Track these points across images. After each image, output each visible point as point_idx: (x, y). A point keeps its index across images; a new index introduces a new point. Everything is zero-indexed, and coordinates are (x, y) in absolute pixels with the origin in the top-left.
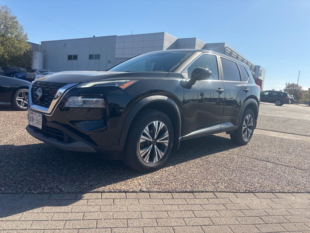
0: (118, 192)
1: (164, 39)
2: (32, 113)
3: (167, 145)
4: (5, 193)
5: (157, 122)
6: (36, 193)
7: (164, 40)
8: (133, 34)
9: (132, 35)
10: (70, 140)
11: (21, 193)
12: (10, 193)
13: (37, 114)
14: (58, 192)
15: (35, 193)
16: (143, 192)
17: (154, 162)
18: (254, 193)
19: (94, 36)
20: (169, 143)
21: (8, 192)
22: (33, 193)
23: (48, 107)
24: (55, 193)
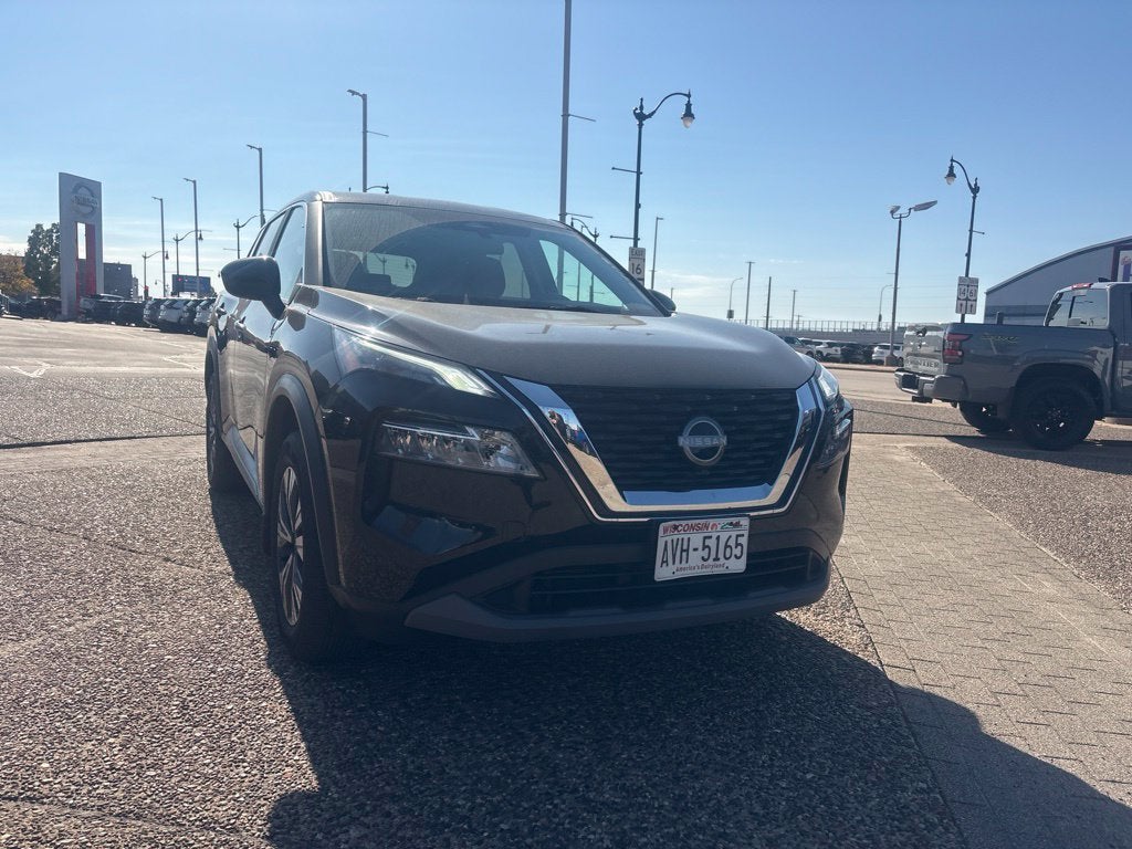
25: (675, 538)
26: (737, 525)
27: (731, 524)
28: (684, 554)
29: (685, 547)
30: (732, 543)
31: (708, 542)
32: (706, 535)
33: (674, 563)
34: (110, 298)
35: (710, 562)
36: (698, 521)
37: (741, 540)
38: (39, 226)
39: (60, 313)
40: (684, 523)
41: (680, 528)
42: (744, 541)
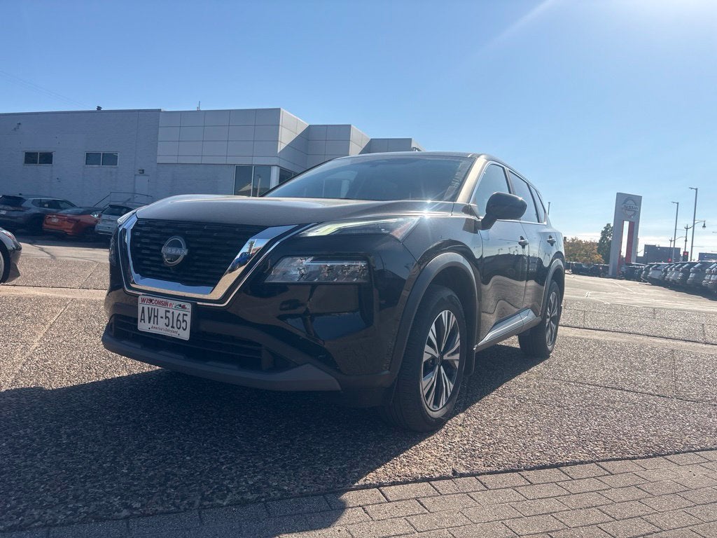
0: (411, 483)
1: (280, 124)
2: (151, 301)
3: (457, 364)
4: (149, 515)
5: (447, 311)
6: (228, 505)
7: (280, 127)
8: (202, 109)
9: (198, 111)
10: (279, 364)
11: (191, 510)
12: (162, 513)
13: (170, 302)
14: (279, 495)
15: (225, 504)
16: (462, 475)
17: (441, 406)
18: (665, 457)
19: (99, 108)
20: (460, 360)
21: (157, 510)
22: (221, 506)
23: (214, 285)
24: (273, 500)
25: (150, 307)
26: (184, 307)
27: (180, 306)
28: (156, 318)
29: (156, 314)
30: (181, 318)
31: (168, 314)
32: (167, 309)
33: (149, 322)
34: (637, 265)
35: (169, 328)
36: (162, 300)
37: (185, 318)
38: (608, 225)
39: (608, 273)
40: (155, 299)
41: (153, 302)
42: (188, 319)
